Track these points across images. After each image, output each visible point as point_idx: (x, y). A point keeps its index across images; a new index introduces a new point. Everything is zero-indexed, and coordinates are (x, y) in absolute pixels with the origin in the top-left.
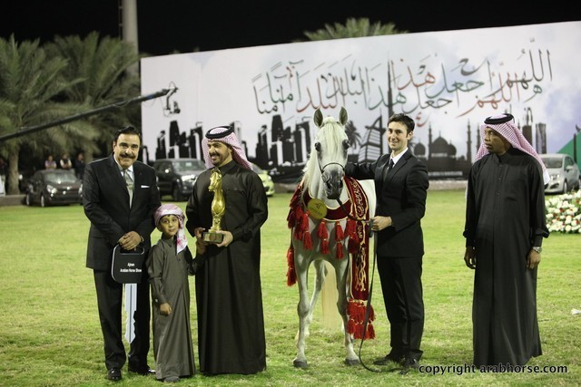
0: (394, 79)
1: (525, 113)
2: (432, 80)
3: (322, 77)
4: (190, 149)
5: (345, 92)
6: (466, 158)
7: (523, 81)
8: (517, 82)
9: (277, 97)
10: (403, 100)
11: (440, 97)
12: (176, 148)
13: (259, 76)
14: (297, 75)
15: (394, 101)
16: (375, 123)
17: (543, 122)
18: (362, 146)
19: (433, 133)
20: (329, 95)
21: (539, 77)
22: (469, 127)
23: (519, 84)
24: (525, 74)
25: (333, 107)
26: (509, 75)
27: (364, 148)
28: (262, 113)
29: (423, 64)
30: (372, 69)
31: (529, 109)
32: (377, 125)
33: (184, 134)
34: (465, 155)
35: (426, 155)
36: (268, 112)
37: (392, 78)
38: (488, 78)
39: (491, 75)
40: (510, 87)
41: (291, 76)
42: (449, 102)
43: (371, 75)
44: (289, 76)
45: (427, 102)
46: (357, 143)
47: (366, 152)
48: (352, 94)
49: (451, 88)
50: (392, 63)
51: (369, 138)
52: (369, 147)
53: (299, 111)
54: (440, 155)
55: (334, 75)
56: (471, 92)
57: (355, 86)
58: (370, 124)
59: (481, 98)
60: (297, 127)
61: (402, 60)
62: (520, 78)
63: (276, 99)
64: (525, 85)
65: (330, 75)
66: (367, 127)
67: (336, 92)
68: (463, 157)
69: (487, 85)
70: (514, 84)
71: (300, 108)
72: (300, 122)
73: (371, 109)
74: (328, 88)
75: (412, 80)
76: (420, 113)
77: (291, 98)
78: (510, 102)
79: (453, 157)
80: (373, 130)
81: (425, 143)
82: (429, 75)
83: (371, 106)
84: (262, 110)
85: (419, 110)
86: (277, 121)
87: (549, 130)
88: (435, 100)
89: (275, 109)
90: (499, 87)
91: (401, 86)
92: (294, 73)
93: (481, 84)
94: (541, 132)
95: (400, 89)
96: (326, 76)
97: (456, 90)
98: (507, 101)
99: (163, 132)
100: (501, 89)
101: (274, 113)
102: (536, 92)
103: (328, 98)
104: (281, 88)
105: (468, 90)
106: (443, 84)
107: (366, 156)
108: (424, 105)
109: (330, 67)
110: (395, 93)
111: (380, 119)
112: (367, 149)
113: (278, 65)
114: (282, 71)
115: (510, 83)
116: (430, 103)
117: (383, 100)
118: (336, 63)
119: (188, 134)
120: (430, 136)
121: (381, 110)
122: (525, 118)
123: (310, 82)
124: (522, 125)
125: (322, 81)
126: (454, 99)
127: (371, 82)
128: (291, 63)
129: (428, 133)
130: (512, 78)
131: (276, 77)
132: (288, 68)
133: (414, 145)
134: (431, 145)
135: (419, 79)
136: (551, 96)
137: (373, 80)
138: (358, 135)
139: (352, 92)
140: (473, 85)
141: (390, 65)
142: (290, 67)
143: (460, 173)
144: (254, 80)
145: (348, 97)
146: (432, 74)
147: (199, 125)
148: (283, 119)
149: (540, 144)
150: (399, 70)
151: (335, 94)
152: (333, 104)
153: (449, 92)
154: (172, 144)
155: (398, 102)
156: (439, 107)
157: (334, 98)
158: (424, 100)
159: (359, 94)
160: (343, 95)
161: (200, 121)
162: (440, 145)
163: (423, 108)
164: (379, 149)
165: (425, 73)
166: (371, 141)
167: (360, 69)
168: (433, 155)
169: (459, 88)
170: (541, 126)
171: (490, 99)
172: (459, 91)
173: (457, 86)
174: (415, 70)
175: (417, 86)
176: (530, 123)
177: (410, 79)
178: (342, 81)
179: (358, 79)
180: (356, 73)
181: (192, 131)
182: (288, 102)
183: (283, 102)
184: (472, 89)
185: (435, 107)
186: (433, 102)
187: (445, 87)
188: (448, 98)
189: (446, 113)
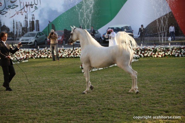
1: (32, 16)
2: (1, 4)
6: (13, 33)
7: (31, 5)
8: (29, 5)
11: (4, 11)
17: (38, 20)
19: (2, 24)
21: (36, 3)
22: (14, 21)
23: (30, 6)
24: (32, 2)
26: (26, 3)
31: (33, 15)
34: (12, 31)
38: (20, 4)
39: (21, 3)
40: (27, 7)
56: (14, 9)
59: (17, 11)
62: (30, 4)
64: (32, 6)
68: (12, 32)
69: (19, 6)
70: (28, 6)
78: (27, 13)
87: (40, 22)
88: (2, 12)
90: (23, 7)
93: (17, 6)
94: (37, 23)
97: (9, 8)
98: (26, 12)
100: (24, 8)
102: (36, 9)
105: (13, 8)
115: (27, 6)
122: (32, 18)
124: (31, 21)
130: (28, 4)
134: (1, 28)
136: (40, 10)
140: (15, 6)
149: (37, 27)
153: (7, 9)
156: (3, 14)
169: (10, 8)
170: (37, 21)
171: (20, 11)
172: (10, 9)
173: (9, 7)
176: (34, 20)
184: (15, 8)
185: (2, 14)
186: (1, 13)
187: (5, 7)
188: (6, 11)
189: (6, 16)
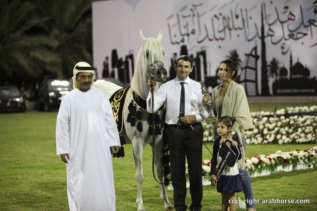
0: (266, 17)
2: (293, 18)
3: (216, 16)
4: (125, 71)
5: (231, 27)
9: (184, 31)
10: (272, 33)
11: (299, 31)
12: (116, 70)
13: (172, 16)
14: (198, 14)
15: (266, 34)
16: (252, 51)
18: (242, 69)
19: (293, 59)
20: (220, 30)
25: (222, 39)
27: (244, 71)
28: (173, 43)
29: (286, 5)
30: (251, 10)
32: (254, 53)
33: (121, 59)
35: (288, 76)
36: (178, 43)
37: (264, 17)
41: (194, 15)
42: (305, 35)
43: (249, 14)
44: (192, 15)
45: (289, 35)
46: (239, 67)
47: (246, 74)
48: (236, 29)
49: (306, 24)
50: (264, 5)
51: (247, 63)
52: (248, 70)
53: (199, 42)
54: (298, 76)
55: (223, 14)
57: (238, 23)
58: (248, 52)
60: (198, 54)
61: (271, 3)
63: (183, 33)
65: (221, 14)
66: (246, 55)
67: (225, 28)
68: (315, 78)
71: (200, 40)
72: (199, 50)
73: (249, 41)
74: (219, 24)
75: (278, 18)
76: (284, 44)
77: (193, 32)
79: (308, 77)
80: (251, 57)
81: (288, 67)
82: (291, 14)
83: (250, 38)
84: (174, 41)
85: (283, 41)
86: (184, 50)
88: (295, 33)
89: (183, 41)
91: (270, 22)
92: (196, 14)
95: (270, 25)
96: (218, 15)
97: (310, 25)
99: (107, 58)
101: (182, 44)
103: (220, 32)
104: (187, 24)
106: (301, 21)
107: (245, 76)
108: (287, 37)
109: (221, 8)
110: (266, 28)
111: (255, 48)
112: (246, 71)
113: (185, 7)
114: (187, 12)
116: (291, 36)
117: (257, 34)
118: (225, 5)
119: (124, 59)
120: (291, 61)
121: (256, 42)
123: (206, 20)
125: (215, 19)
126: (309, 33)
127: (249, 19)
128: (194, 6)
129: (289, 59)
131: (183, 17)
132: (192, 10)
133: (279, 69)
134: (292, 68)
135: (284, 18)
137: (251, 18)
138: (240, 60)
139: (236, 27)
141: (263, 6)
142: (193, 8)
143: (313, 91)
144: (169, 19)
145: (233, 31)
146: (293, 13)
147: (131, 53)
148: (188, 48)
150: (270, 10)
151: (224, 30)
152: (223, 37)
153: (306, 27)
154: (113, 67)
155: (269, 35)
156: (297, 39)
157: (223, 33)
158: (287, 33)
159: (241, 29)
160: (230, 30)
161: (132, 49)
162: (298, 68)
163: (286, 40)
164: (254, 71)
165: (288, 13)
166: (249, 65)
167: (241, 10)
168: (293, 76)
172: (312, 26)
173: (311, 22)
174: (281, 10)
175: (282, 23)
177: (277, 17)
178: (229, 19)
179: (240, 18)
180: (239, 13)
181: (127, 57)
182: (192, 36)
183: (188, 35)
185: (295, 39)
186: (293, 35)
187: (302, 23)
188: (304, 32)
189: (303, 43)
